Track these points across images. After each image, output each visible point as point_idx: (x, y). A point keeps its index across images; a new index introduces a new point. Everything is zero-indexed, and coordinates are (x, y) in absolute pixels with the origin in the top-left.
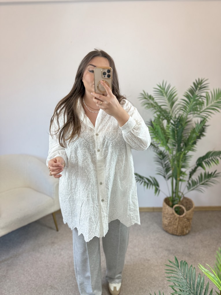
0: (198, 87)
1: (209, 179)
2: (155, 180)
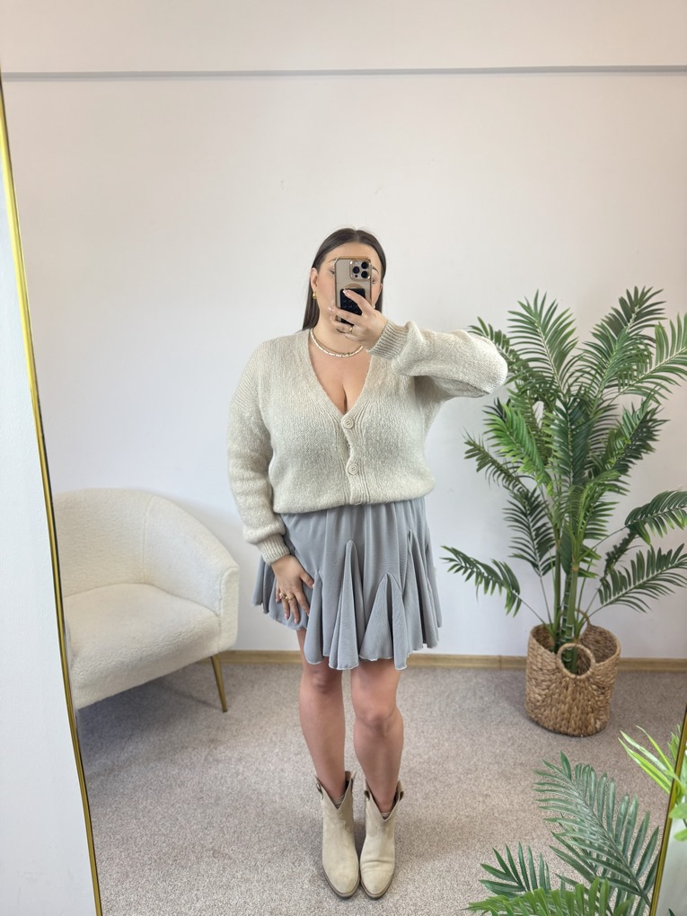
0: (632, 311)
1: (662, 572)
2: (509, 571)
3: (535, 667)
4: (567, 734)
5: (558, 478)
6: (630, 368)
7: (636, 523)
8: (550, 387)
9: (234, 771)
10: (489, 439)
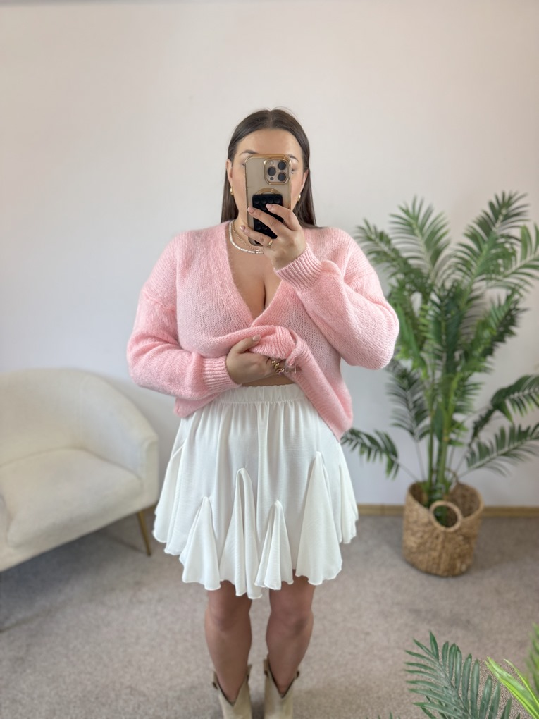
0: (500, 213)
1: (522, 443)
2: (389, 439)
3: (411, 520)
4: (436, 575)
5: (433, 361)
6: (498, 265)
8: (426, 282)
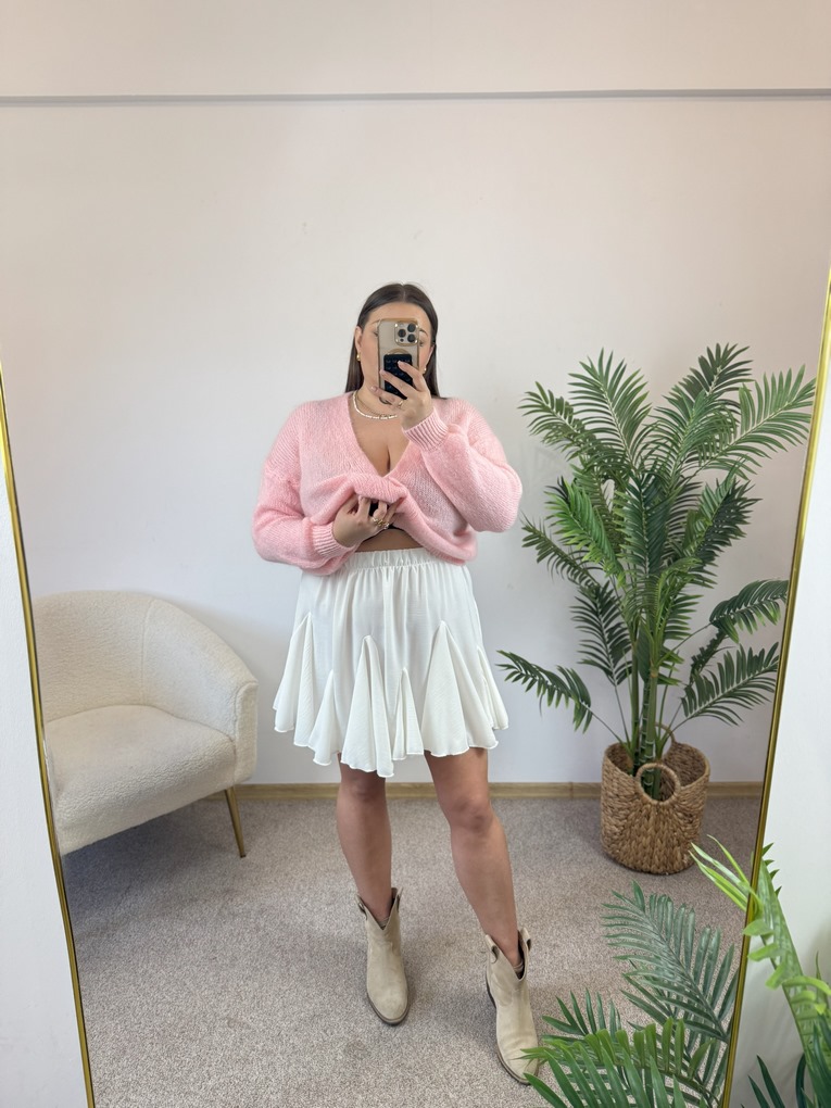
0: (714, 372)
1: (755, 677)
2: (577, 679)
3: (610, 794)
4: (650, 873)
5: (632, 567)
6: (712, 439)
7: (723, 620)
8: (622, 462)
9: (253, 925)
10: (552, 525)
